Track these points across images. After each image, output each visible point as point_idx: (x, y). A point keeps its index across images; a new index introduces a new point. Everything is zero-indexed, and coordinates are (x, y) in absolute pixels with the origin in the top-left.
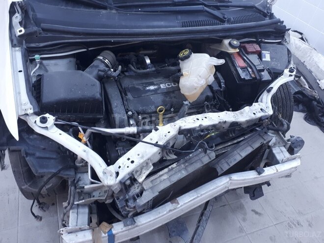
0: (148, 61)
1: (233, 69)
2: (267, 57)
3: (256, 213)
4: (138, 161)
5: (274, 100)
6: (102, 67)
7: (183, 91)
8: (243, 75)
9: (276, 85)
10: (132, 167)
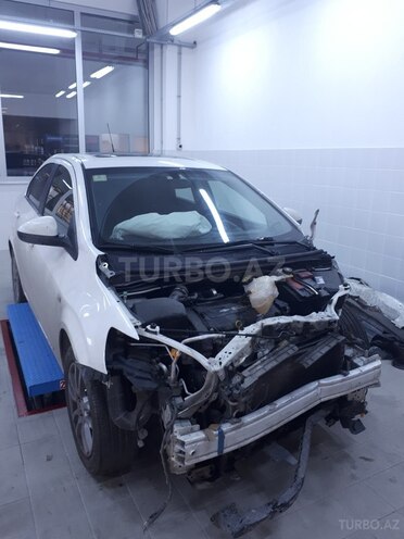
0: (215, 292)
1: (292, 292)
2: (321, 281)
3: (366, 459)
4: (234, 352)
5: (336, 309)
6: (181, 294)
7: (254, 306)
8: (303, 294)
9: (335, 298)
10: (231, 356)
